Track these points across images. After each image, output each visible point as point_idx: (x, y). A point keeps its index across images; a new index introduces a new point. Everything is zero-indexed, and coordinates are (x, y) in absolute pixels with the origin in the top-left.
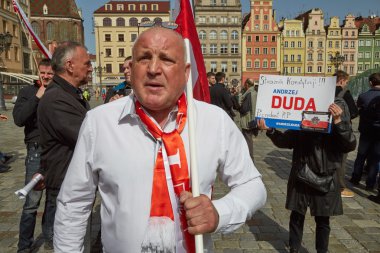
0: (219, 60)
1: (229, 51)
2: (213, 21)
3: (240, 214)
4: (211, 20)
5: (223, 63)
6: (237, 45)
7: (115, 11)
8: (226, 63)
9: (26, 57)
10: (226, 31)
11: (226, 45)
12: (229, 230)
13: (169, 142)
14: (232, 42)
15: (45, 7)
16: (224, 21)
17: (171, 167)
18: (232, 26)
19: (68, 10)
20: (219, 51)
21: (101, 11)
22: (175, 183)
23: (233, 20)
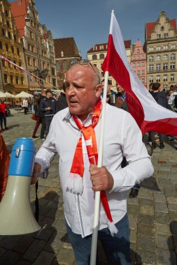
0: (162, 74)
1: (169, 67)
2: (158, 49)
3: (131, 180)
4: (157, 48)
5: (165, 75)
6: (174, 63)
7: (99, 50)
8: (166, 75)
9: (54, 80)
10: (167, 55)
11: (167, 64)
12: (122, 190)
13: (85, 132)
14: (171, 61)
15: (62, 53)
16: (165, 48)
17: (87, 147)
18: (171, 51)
19: (74, 53)
20: (162, 68)
21: (91, 51)
22: (89, 156)
23: (172, 47)
